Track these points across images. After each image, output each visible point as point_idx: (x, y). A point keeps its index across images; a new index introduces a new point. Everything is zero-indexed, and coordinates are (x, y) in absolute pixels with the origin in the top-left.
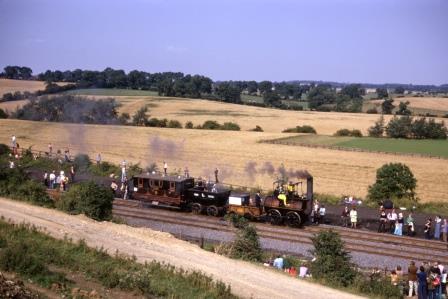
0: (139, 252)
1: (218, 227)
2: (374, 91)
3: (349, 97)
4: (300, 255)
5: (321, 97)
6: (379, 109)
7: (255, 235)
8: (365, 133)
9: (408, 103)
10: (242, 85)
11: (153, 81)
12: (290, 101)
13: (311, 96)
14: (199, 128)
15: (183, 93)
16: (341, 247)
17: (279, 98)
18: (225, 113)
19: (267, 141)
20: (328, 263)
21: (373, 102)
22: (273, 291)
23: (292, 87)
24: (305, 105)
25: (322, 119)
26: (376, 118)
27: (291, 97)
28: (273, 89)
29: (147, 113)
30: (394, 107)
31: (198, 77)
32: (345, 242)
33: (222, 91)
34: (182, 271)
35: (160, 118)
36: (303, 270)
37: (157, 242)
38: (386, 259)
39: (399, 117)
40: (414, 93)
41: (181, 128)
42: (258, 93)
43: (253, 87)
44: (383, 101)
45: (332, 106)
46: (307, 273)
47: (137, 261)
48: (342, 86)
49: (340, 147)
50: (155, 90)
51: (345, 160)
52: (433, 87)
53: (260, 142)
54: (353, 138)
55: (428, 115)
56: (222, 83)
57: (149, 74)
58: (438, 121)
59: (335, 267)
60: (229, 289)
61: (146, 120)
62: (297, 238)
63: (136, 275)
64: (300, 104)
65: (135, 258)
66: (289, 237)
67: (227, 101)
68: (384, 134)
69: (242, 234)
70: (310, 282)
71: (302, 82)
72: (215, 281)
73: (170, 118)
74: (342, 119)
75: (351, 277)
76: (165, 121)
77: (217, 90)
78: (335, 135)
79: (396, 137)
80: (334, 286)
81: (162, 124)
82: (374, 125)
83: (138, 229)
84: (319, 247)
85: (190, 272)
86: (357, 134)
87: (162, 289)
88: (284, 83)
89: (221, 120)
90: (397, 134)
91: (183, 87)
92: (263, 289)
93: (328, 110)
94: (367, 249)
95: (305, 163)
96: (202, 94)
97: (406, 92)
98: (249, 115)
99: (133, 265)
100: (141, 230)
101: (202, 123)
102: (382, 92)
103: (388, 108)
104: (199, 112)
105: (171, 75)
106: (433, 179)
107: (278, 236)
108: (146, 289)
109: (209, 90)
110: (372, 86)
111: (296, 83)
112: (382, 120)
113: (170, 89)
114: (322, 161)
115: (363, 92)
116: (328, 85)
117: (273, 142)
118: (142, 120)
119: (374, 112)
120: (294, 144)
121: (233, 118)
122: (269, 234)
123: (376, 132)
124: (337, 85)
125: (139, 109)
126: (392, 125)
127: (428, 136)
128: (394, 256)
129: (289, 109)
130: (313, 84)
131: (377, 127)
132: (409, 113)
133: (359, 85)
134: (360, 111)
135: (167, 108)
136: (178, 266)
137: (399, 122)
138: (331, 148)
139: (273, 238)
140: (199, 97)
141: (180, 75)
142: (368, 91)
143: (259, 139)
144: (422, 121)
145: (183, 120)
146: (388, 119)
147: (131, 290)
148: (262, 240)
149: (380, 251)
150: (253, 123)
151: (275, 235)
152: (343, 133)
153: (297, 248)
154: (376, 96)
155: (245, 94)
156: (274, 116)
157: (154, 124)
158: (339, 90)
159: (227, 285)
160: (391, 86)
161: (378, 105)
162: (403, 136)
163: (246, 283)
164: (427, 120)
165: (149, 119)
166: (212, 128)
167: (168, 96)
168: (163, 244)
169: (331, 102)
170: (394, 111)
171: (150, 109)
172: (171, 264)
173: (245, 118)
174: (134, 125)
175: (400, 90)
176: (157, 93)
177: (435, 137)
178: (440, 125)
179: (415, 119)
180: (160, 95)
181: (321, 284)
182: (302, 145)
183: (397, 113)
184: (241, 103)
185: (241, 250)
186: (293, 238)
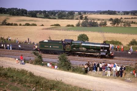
0: (4, 65)
1: (30, 56)
2: (77, 13)
3: (70, 15)
4: (56, 62)
5: (62, 15)
6: (79, 18)
7: (41, 57)
8: (75, 25)
9: (87, 16)
10: (37, 12)
11: (8, 11)
12: (52, 16)
13: (59, 15)
14: (24, 25)
15: (18, 15)
16: (67, 59)
17: (49, 16)
18: (32, 20)
19: (45, 29)
20: (63, 64)
21: (77, 16)
22: (47, 73)
23: (53, 12)
24: (57, 17)
25: (62, 22)
26: (78, 21)
27: (52, 15)
28: (47, 13)
29: (6, 21)
30: (83, 17)
31: (22, 9)
32: (68, 58)
33: (31, 14)
34: (18, 69)
35: (10, 23)
36: (56, 67)
37: (10, 61)
38: (81, 62)
39: (84, 20)
40: (89, 13)
41: (18, 26)
42: (42, 14)
43: (40, 12)
44: (80, 16)
45: (65, 18)
46: (57, 67)
47: (4, 68)
48: (68, 11)
49: (68, 30)
50: (9, 14)
51: (69, 34)
52: (94, 11)
53: (43, 29)
54: (72, 27)
55: (93, 20)
56: (31, 11)
57: (6, 9)
58: (95, 21)
59: (65, 65)
60: (33, 74)
61: (6, 24)
62: (54, 57)
63: (3, 72)
64: (55, 17)
65: (3, 67)
66: (52, 57)
67: (32, 17)
68: (81, 26)
69: (37, 57)
70: (58, 70)
71: (56, 10)
72: (28, 72)
73: (14, 23)
74: (68, 21)
75: (70, 67)
76: (12, 23)
77: (29, 13)
78: (66, 26)
79: (84, 26)
80: (65, 70)
81: (12, 25)
82: (77, 23)
83: (4, 58)
84: (60, 59)
85: (21, 70)
86: (73, 26)
87: (12, 75)
88: (50, 11)
89: (31, 23)
90: (84, 25)
91: (18, 12)
92: (44, 73)
93: (64, 19)
94: (75, 59)
95: (57, 35)
96: (24, 15)
97: (87, 13)
98: (40, 21)
99: (2, 69)
100: (5, 58)
101: (24, 24)
102: (80, 13)
103: (81, 18)
104: (23, 20)
105: (13, 9)
106: (94, 38)
107: (49, 57)
108: (6, 76)
109: (26, 13)
110: (77, 12)
111: (54, 11)
112: (80, 21)
113: (13, 13)
114: (62, 34)
115: (74, 13)
116: (64, 11)
117: (47, 29)
118: (5, 23)
119: (77, 19)
120: (54, 30)
121: (34, 22)
122: (46, 57)
123: (78, 25)
124: (66, 11)
125: (4, 20)
126: (83, 23)
127: (93, 26)
128: (83, 61)
129: (52, 19)
130: (59, 11)
131: (78, 24)
132: (88, 19)
133: (73, 11)
134: (73, 19)
135: (13, 19)
136: (17, 68)
137: (85, 22)
138: (65, 30)
139: (47, 58)
140: (23, 16)
141: (16, 9)
142: (76, 13)
143: (43, 28)
144: (91, 22)
145: (18, 23)
146: (81, 21)
147: (2, 76)
148: (43, 59)
149: (79, 60)
150: (41, 23)
151: (48, 57)
152: (69, 26)
153: (55, 60)
154: (78, 14)
155: (38, 15)
156: (47, 21)
157: (9, 24)
158: (67, 13)
159: (32, 73)
160: (82, 11)
161: (78, 17)
162: (86, 26)
163: (39, 72)
164: (93, 21)
165: (7, 23)
166: (28, 25)
167: (13, 15)
168: (12, 62)
169: (65, 17)
170: (83, 19)
171: (7, 20)
172: (15, 68)
173: (38, 22)
174: (2, 25)
175: (85, 12)
176: (9, 15)
177: (95, 26)
178: (96, 23)
179: (89, 21)
180: (10, 15)
181: (61, 70)
182: (56, 30)
183: (84, 19)
184: (37, 17)
185: (37, 62)
186: (53, 57)
